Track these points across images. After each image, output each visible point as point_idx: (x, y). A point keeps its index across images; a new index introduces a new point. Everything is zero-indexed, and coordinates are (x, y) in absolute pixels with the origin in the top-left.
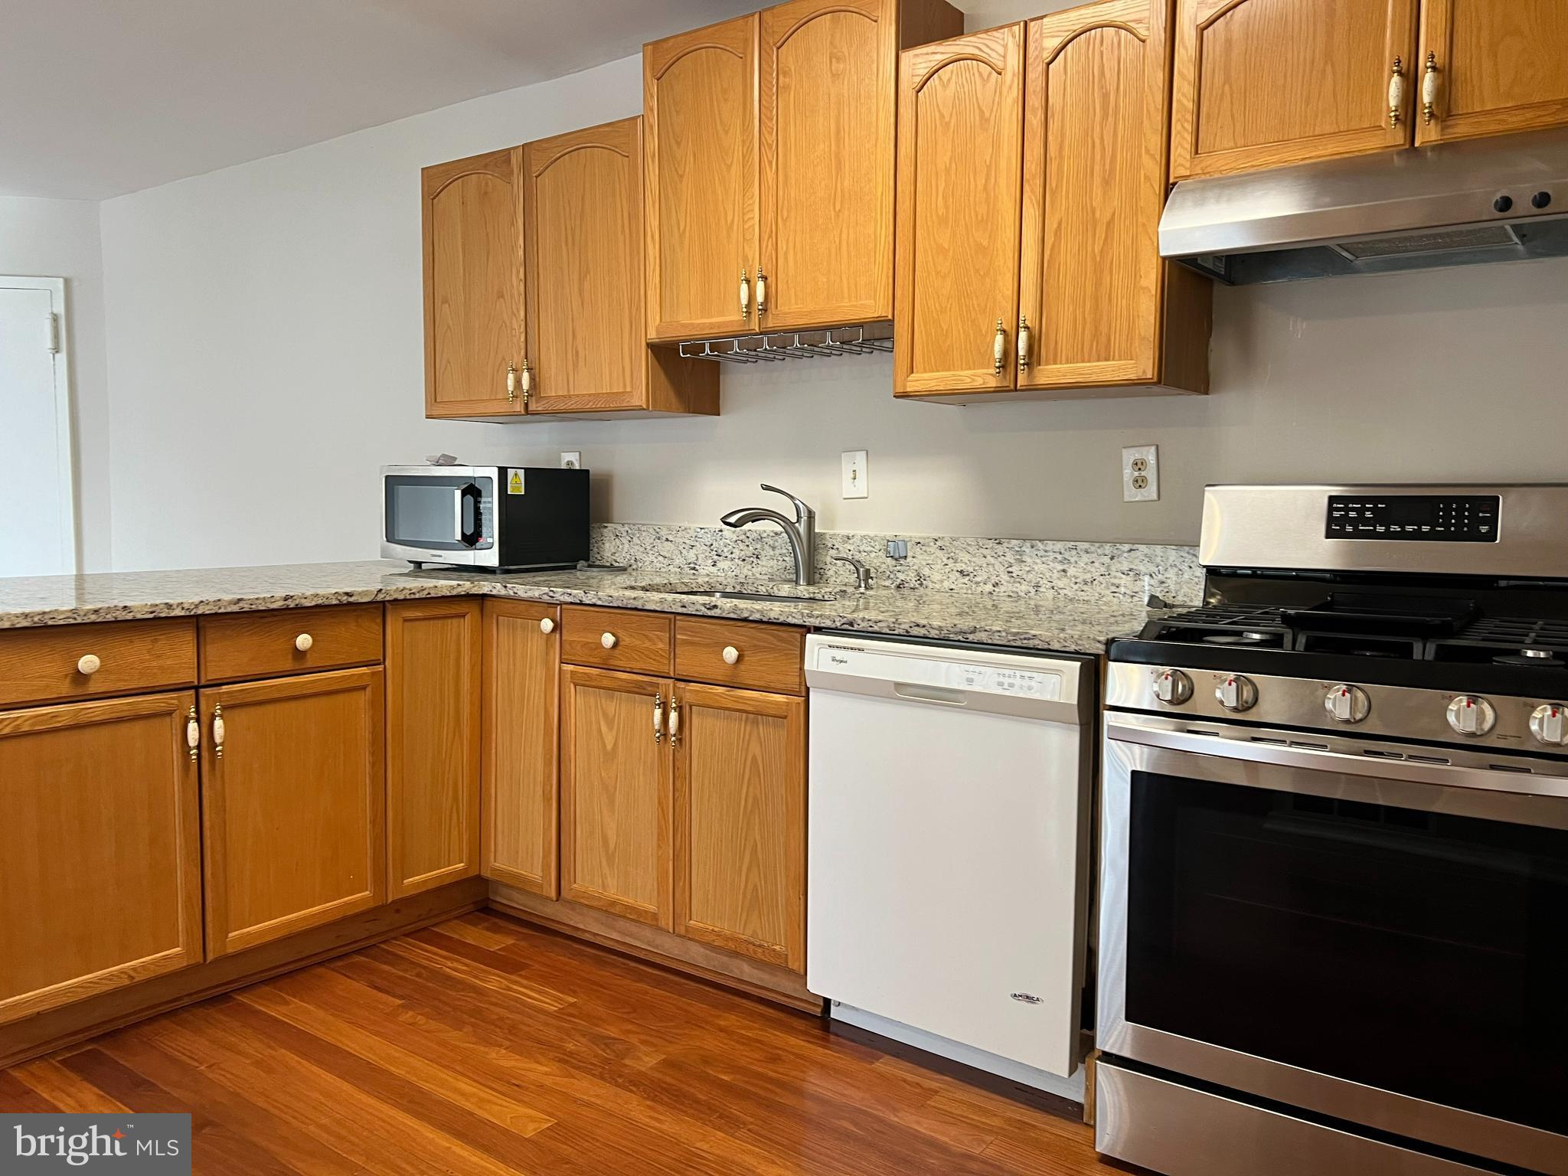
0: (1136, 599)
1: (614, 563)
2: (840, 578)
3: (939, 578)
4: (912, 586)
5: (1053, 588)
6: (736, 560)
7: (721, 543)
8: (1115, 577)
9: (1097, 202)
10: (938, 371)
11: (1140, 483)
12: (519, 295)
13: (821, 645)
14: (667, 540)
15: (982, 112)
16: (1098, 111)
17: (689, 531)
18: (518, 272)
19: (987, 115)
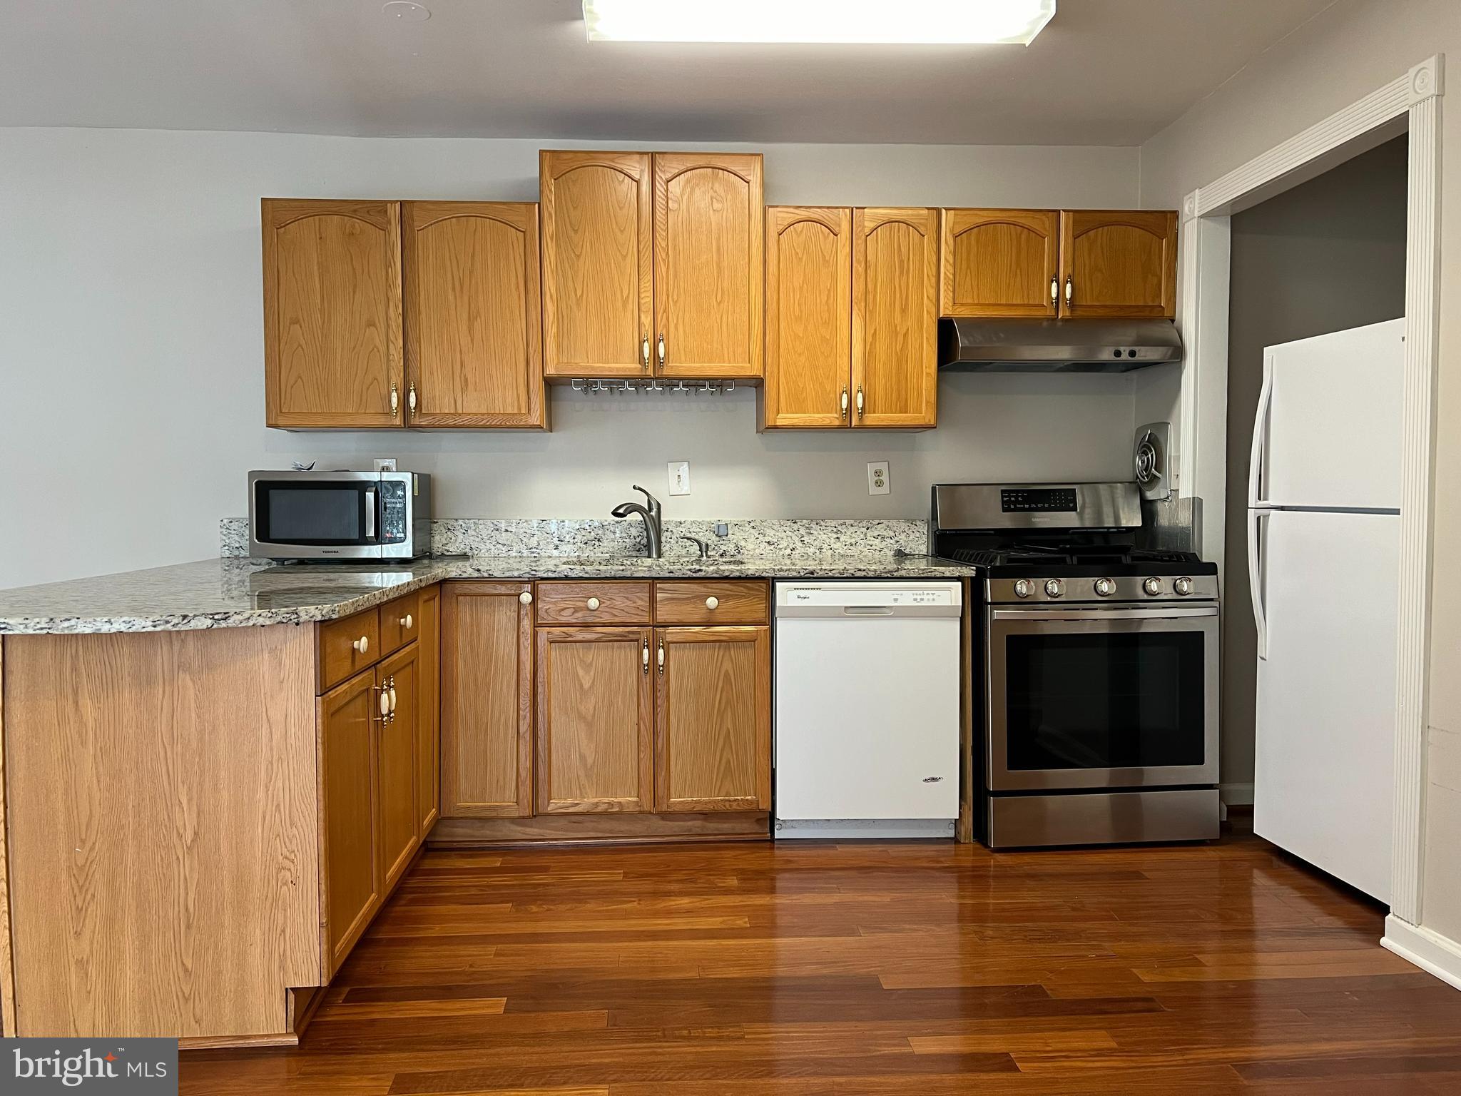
0: (882, 552)
1: (445, 553)
2: (674, 552)
3: (753, 547)
4: (732, 554)
5: (831, 549)
6: (579, 544)
7: (564, 531)
8: (870, 540)
9: (898, 321)
10: (797, 413)
11: (879, 484)
12: (398, 326)
13: (789, 589)
14: (506, 531)
15: (824, 256)
16: (897, 269)
17: (530, 523)
18: (396, 307)
19: (827, 258)
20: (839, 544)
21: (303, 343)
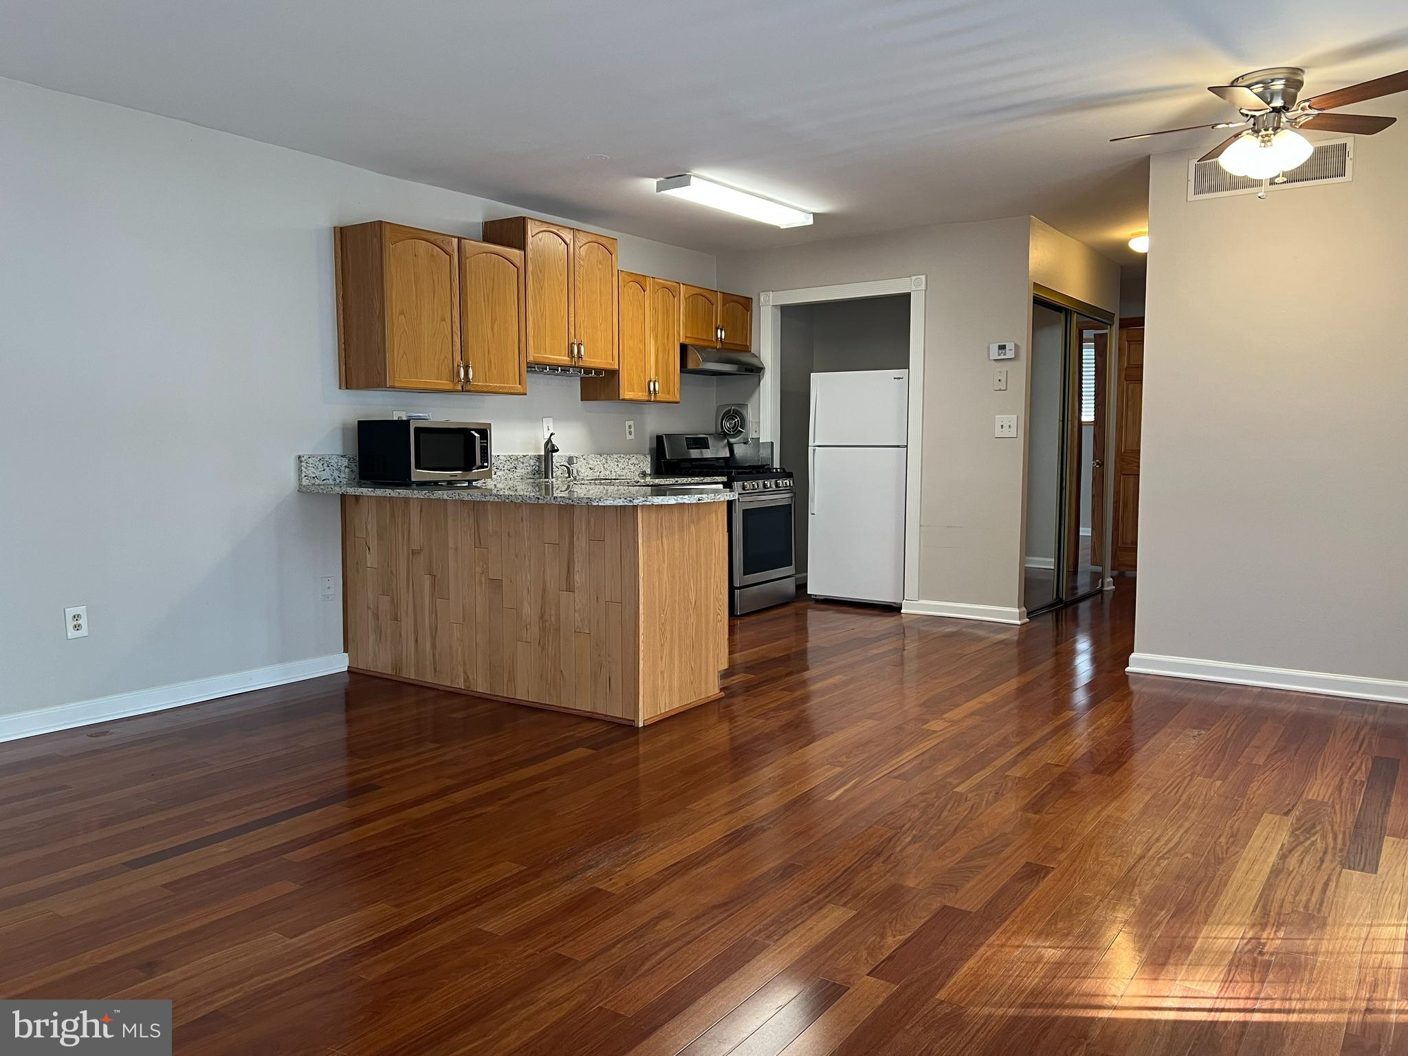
5: (615, 471)
8: (630, 466)
9: (666, 343)
10: (631, 392)
15: (640, 303)
16: (665, 314)
20: (618, 469)
21: (406, 328)
